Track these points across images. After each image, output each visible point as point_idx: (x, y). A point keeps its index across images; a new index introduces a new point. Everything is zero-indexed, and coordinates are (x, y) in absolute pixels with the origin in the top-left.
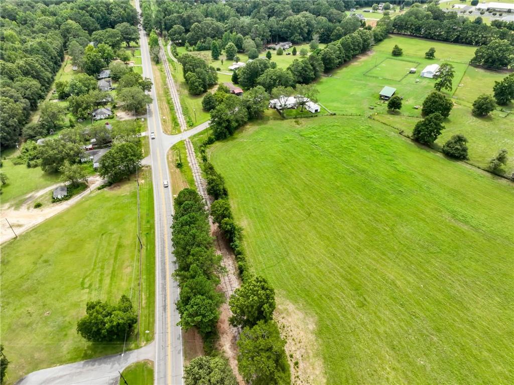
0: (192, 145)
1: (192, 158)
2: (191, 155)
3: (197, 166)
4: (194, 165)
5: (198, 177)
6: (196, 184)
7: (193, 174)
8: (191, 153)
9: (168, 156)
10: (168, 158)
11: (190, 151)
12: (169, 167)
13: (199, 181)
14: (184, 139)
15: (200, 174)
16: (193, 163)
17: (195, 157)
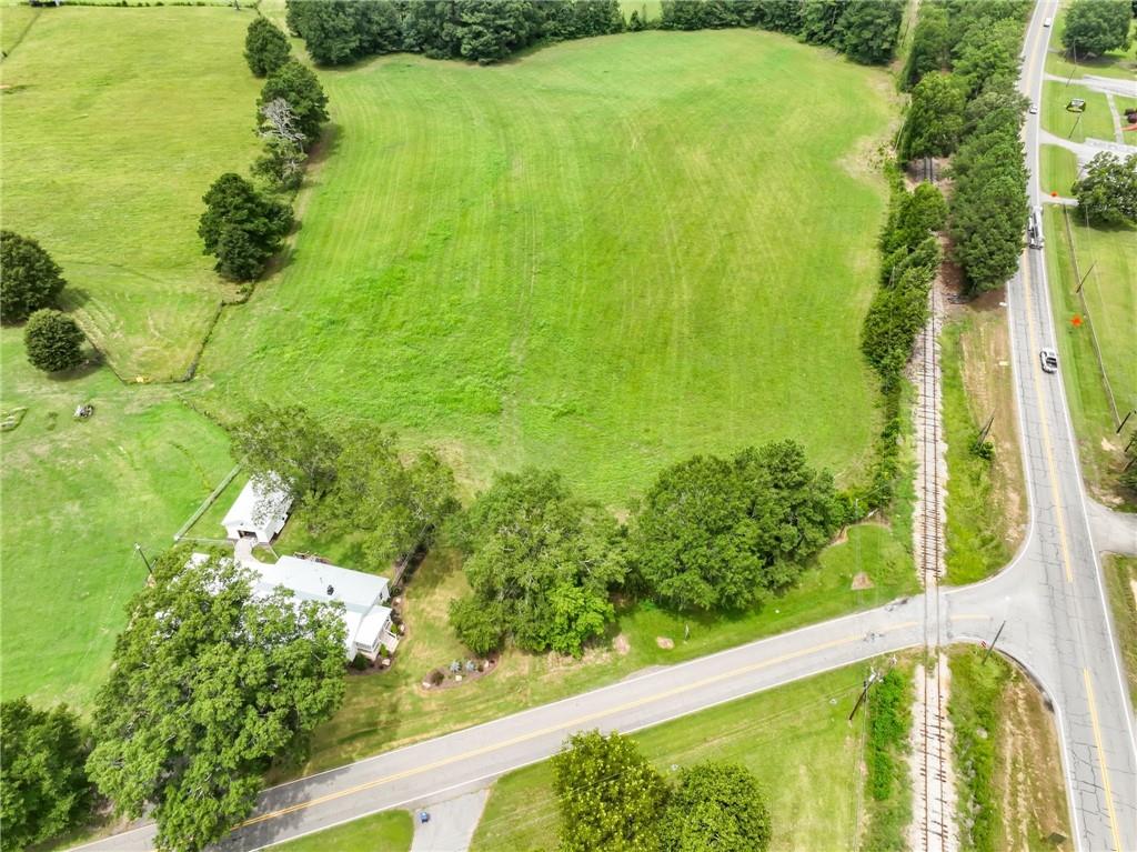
0: (917, 538)
1: (931, 470)
2: (930, 486)
3: (920, 428)
4: (930, 437)
5: (930, 393)
6: (939, 374)
7: (940, 407)
8: (930, 497)
9: (1023, 519)
10: (1024, 505)
11: (931, 507)
12: (1020, 463)
13: (930, 380)
14: (944, 591)
15: (921, 400)
16: (930, 446)
17: (919, 471)
